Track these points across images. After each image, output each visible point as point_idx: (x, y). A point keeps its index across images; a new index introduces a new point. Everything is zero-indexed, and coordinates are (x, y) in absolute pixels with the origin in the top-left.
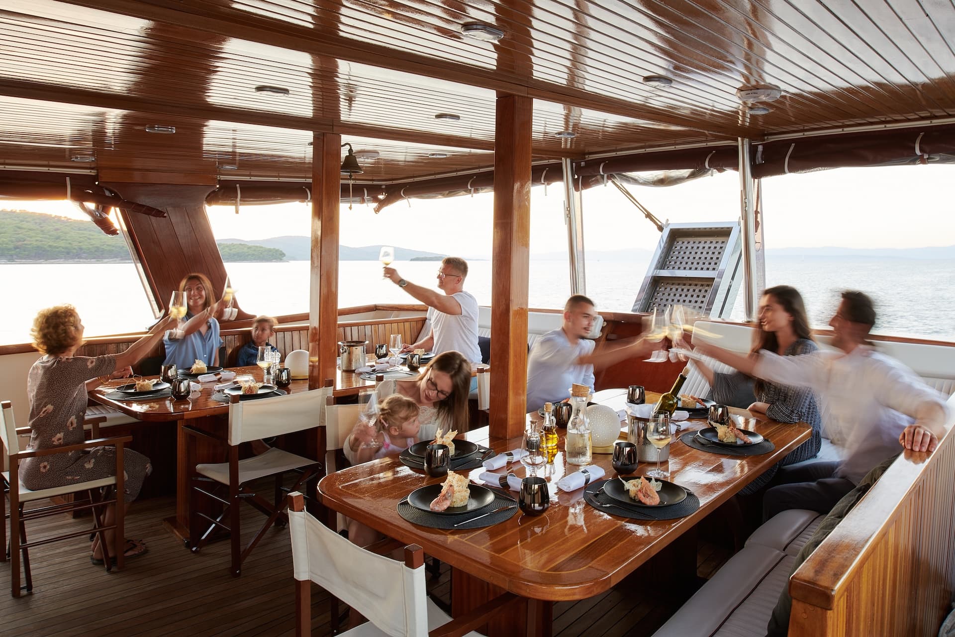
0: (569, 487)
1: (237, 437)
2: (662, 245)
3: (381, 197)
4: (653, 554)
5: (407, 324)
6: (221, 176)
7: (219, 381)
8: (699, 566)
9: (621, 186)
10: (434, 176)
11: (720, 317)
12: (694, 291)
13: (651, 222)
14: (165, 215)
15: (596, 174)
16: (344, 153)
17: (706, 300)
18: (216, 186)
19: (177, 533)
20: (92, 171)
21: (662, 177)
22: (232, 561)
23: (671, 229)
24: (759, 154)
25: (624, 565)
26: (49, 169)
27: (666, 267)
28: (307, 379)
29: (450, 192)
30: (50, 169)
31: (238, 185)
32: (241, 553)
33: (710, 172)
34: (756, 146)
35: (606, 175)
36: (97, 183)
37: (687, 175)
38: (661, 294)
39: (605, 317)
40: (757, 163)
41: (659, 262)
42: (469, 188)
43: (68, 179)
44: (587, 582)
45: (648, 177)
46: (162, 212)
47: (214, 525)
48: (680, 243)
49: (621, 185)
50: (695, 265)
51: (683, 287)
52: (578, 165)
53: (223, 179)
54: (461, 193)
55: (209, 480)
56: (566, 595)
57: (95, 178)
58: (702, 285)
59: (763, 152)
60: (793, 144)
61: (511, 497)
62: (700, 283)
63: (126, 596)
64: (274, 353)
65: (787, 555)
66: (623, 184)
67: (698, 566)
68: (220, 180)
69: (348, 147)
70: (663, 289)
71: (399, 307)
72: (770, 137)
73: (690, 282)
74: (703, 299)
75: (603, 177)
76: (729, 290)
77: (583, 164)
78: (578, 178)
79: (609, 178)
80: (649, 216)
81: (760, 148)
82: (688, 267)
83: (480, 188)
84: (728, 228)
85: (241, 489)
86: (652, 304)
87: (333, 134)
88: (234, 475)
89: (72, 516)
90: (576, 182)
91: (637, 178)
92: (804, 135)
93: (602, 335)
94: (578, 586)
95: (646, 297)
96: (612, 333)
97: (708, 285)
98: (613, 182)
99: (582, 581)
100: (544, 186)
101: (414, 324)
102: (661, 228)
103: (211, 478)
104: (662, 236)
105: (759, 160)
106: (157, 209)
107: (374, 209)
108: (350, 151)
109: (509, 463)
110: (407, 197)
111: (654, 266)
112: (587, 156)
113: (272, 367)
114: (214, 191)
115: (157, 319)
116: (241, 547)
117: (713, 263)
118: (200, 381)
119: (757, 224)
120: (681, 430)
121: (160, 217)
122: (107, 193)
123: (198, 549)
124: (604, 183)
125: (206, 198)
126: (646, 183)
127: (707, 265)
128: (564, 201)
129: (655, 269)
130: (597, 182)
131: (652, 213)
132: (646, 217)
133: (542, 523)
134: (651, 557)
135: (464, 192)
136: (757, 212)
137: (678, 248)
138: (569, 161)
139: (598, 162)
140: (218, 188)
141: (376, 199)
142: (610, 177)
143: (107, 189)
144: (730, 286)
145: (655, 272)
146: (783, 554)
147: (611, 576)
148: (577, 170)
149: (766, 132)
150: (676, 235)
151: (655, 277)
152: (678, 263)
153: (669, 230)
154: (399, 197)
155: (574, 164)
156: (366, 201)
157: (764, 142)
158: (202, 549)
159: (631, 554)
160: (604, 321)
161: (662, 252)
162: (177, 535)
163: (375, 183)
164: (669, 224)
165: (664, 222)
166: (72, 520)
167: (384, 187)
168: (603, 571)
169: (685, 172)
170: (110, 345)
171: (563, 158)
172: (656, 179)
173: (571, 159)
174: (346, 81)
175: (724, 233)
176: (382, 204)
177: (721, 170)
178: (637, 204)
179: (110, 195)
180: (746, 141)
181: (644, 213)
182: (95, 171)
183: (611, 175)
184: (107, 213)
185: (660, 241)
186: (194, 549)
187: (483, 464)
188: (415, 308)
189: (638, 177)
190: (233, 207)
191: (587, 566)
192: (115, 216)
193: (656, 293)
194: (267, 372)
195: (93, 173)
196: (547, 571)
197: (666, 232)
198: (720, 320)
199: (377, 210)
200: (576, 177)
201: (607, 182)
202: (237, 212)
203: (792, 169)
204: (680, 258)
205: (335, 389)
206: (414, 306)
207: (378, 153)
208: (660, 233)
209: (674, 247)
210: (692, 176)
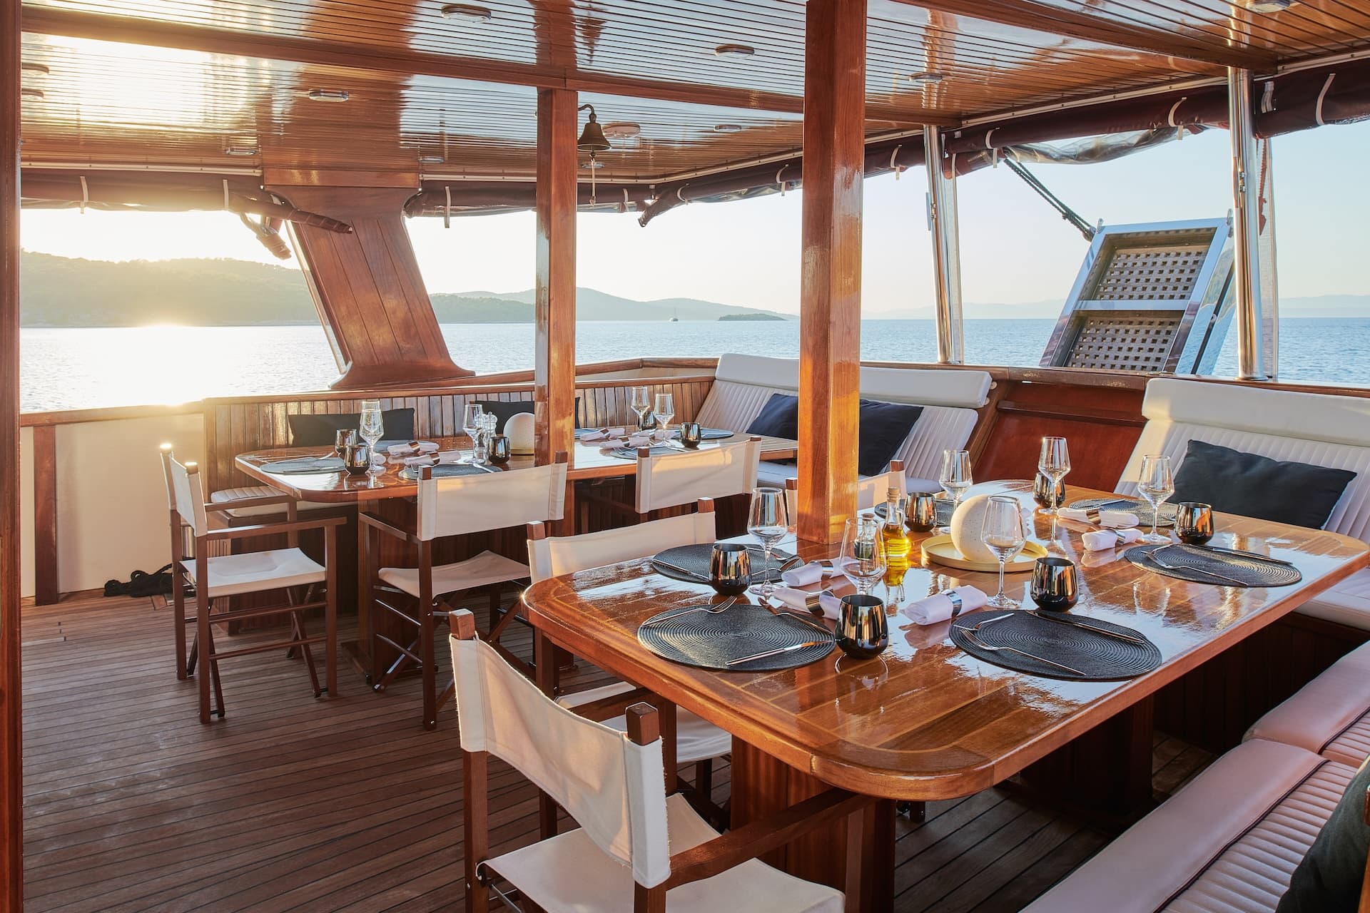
0: (925, 618)
1: (429, 530)
2: (1092, 262)
3: (649, 202)
4: (1074, 735)
5: (686, 386)
6: (425, 175)
7: (416, 454)
8: (1156, 773)
9: (1018, 166)
10: (726, 168)
11: (1194, 372)
12: (1148, 332)
13: (1073, 225)
14: (351, 229)
15: (979, 148)
16: (583, 119)
17: (1169, 347)
18: (417, 189)
19: (358, 665)
20: (256, 171)
21: (1091, 146)
22: (424, 707)
23: (1107, 236)
24: (1268, 97)
25: (1018, 749)
26: (201, 169)
27: (1099, 296)
28: (533, 455)
29: (750, 190)
30: (203, 168)
31: (447, 188)
32: (437, 697)
33: (1177, 134)
34: (1262, 84)
35: (995, 150)
36: (262, 187)
37: (1135, 141)
38: (1089, 338)
39: (995, 374)
40: (1264, 111)
41: (1085, 288)
42: (779, 182)
43: (225, 181)
44: (950, 771)
45: (1068, 148)
46: (346, 225)
47: (404, 655)
48: (1123, 257)
49: (1019, 164)
50: (1149, 291)
51: (1128, 327)
52: (950, 138)
53: (427, 179)
54: (767, 191)
55: (397, 591)
56: (910, 790)
57: (260, 180)
58: (1161, 323)
59: (1275, 94)
60: (1332, 75)
61: (825, 627)
62: (1158, 320)
63: (283, 743)
64: (487, 416)
65: (1328, 761)
66: (1023, 164)
67: (1153, 772)
68: (422, 181)
69: (588, 111)
70: (1093, 331)
71: (676, 363)
72: (1287, 66)
73: (1140, 319)
74: (1164, 346)
75: (990, 153)
76: (1209, 331)
77: (958, 134)
78: (950, 158)
79: (1000, 154)
80: (1069, 215)
81: (1270, 86)
82: (1136, 294)
83: (794, 181)
84: (1209, 229)
85: (436, 604)
86: (1074, 354)
87: (565, 90)
88: (426, 583)
89: (227, 633)
90: (946, 165)
91: (1048, 151)
92: (1352, 56)
93: (989, 404)
94: (933, 778)
95: (1063, 344)
96: (1006, 400)
97: (1172, 323)
98: (1007, 162)
99: (939, 769)
100: (893, 174)
101: (696, 386)
102: (1089, 235)
103: (398, 588)
104: (1091, 248)
105: (1267, 107)
106: (340, 222)
107: (639, 220)
108: (592, 116)
109: (825, 578)
110: (686, 201)
111: (1077, 295)
112: (964, 122)
113: (485, 435)
114: (415, 197)
115: (343, 374)
116: (436, 689)
117: (1180, 288)
118: (391, 453)
119: (1262, 221)
120: (1125, 542)
121: (344, 233)
122: (276, 201)
123: (383, 687)
124: (992, 164)
125: (405, 206)
126: (1063, 158)
127: (1170, 292)
128: (927, 194)
129: (1079, 300)
130: (982, 163)
131: (1074, 212)
132: (1064, 218)
133: (875, 671)
134: (1070, 739)
135: (770, 189)
136: (1262, 200)
137: (1120, 265)
138: (934, 130)
139: (983, 129)
140: (420, 192)
141: (641, 206)
142: (1004, 153)
143: (274, 195)
144: (1212, 325)
145: (1079, 305)
146: (1321, 759)
147: (993, 765)
148: (949, 144)
149: (1280, 58)
150: (1116, 244)
151: (1078, 311)
152: (1119, 289)
153: (1104, 236)
154: (676, 202)
155: (943, 135)
156: (627, 209)
157: (1276, 76)
158: (388, 687)
159: (1030, 731)
160: (993, 381)
161: (1091, 273)
162: (356, 667)
163: (640, 181)
164: (1104, 227)
165: (1095, 225)
166: (227, 638)
167: (652, 187)
168: (982, 756)
169: (1133, 136)
170: (276, 404)
171: (925, 126)
172: (1081, 150)
173: (937, 127)
174: (584, 13)
175: (1201, 237)
176: (650, 213)
177: (1196, 130)
178: (1048, 197)
179: (280, 204)
180: (1244, 74)
181: (1061, 211)
182: (260, 171)
183: (1004, 148)
184: (277, 228)
185: (1088, 254)
186: (377, 686)
187: (782, 576)
188: (699, 363)
189: (1051, 150)
190: (442, 219)
191: (951, 745)
192: (286, 231)
193: (1081, 338)
194: (479, 444)
195: (258, 173)
196: (878, 747)
197: (1099, 239)
198: (1193, 376)
199: (643, 222)
200: (947, 156)
201: (998, 161)
202: (447, 226)
203: (1331, 117)
204: (1123, 281)
205: (570, 468)
206: (696, 360)
207: (639, 127)
208: (1089, 243)
209: (1112, 264)
210: (1146, 142)
